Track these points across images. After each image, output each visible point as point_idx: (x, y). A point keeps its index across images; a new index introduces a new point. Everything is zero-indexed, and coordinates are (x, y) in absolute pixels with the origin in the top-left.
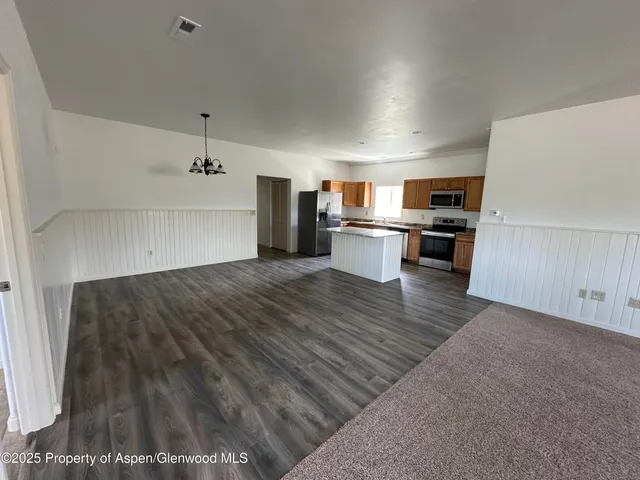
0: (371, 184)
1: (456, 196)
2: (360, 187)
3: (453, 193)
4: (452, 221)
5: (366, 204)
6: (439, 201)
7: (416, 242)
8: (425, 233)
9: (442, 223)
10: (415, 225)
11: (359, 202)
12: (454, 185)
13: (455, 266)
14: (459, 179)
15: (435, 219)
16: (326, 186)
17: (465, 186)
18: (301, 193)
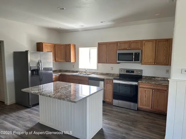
0: (75, 46)
1: (135, 54)
2: (67, 47)
3: (134, 52)
4: (133, 72)
5: (72, 60)
6: (124, 57)
7: (110, 88)
8: (115, 81)
9: (125, 73)
10: (107, 74)
11: (67, 59)
12: (133, 46)
13: (140, 106)
14: (136, 42)
15: (121, 70)
16: (39, 47)
17: (142, 46)
18: (14, 52)
